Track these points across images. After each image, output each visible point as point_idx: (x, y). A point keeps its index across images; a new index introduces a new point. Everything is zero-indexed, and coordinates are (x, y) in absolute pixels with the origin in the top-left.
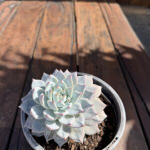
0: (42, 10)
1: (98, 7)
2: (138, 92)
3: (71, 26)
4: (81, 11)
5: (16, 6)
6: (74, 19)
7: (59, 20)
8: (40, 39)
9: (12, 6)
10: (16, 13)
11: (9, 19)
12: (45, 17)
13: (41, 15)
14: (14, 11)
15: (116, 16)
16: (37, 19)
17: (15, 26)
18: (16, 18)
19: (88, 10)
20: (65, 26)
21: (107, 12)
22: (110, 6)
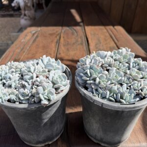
0: (58, 34)
1: (105, 31)
4: (91, 34)
5: (36, 32)
6: (86, 39)
7: (73, 40)
8: (60, 54)
9: (34, 32)
10: (37, 37)
11: (32, 41)
12: (62, 39)
13: (58, 37)
14: (35, 35)
15: (121, 36)
16: (56, 41)
17: (37, 45)
18: (37, 39)
19: (97, 33)
20: (79, 44)
21: (113, 34)
22: (115, 29)
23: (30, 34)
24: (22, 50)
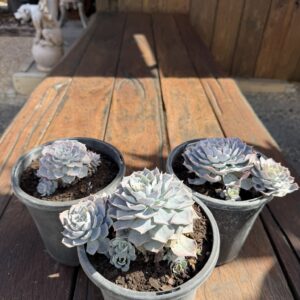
0: (109, 93)
1: (200, 87)
2: (275, 219)
3: (157, 117)
4: (171, 93)
5: (64, 86)
6: (161, 107)
7: (137, 108)
9: (60, 86)
10: (66, 98)
11: (56, 107)
12: (115, 103)
13: (108, 100)
14: (63, 94)
15: (230, 100)
16: (102, 108)
17: (66, 118)
18: (66, 105)
19: (183, 92)
20: (147, 118)
21: (214, 94)
22: (219, 83)
23: (52, 90)
24: (36, 128)
